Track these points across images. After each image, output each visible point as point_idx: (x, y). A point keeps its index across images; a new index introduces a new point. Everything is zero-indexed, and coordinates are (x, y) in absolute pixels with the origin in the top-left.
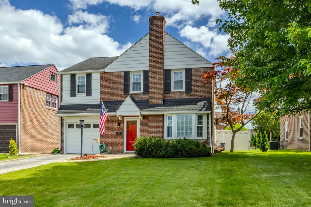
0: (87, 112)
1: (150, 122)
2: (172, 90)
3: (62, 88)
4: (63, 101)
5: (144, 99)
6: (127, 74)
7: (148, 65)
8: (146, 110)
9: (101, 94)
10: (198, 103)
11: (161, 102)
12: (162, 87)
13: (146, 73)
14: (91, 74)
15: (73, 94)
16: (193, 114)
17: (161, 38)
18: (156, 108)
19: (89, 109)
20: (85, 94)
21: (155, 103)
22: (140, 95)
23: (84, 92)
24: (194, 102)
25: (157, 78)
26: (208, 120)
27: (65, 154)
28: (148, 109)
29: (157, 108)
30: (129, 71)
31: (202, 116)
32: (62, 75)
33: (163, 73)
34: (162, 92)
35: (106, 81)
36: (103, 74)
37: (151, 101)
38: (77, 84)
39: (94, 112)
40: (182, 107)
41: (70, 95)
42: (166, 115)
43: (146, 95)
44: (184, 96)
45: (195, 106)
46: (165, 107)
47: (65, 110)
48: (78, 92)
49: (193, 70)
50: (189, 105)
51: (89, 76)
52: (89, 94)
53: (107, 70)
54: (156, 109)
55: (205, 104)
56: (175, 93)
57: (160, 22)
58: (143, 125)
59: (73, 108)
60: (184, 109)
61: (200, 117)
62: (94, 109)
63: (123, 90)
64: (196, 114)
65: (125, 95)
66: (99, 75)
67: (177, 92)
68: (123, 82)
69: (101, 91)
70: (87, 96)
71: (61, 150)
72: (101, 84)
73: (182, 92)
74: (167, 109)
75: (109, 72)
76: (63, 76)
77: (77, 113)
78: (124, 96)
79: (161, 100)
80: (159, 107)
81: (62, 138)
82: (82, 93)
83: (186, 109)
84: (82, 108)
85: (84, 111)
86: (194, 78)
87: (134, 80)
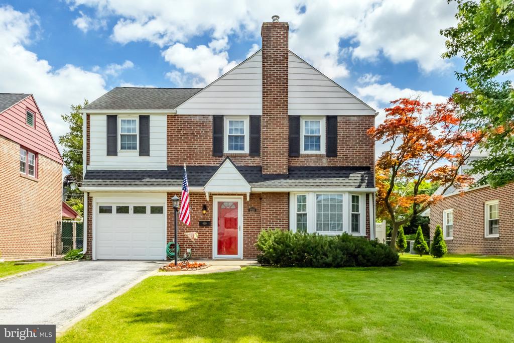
0: (146, 185)
1: (265, 204)
2: (303, 151)
3: (89, 140)
4: (91, 163)
5: (251, 165)
6: (218, 121)
7: (260, 106)
8: (259, 183)
9: (168, 153)
10: (351, 175)
11: (285, 171)
12: (286, 145)
13: (255, 121)
14: (149, 116)
15: (112, 151)
16: (344, 192)
17: (285, 61)
18: (277, 182)
19: (148, 179)
20: (136, 153)
21: (275, 173)
22: (243, 158)
23: (135, 148)
24: (344, 171)
25: (278, 130)
26: (368, 203)
27: (94, 261)
28: (262, 183)
29: (279, 181)
30: (223, 116)
31: (357, 197)
32: (88, 116)
33: (286, 122)
34: (286, 154)
35: (179, 131)
36: (172, 118)
37: (267, 169)
38: (119, 133)
39: (158, 185)
40: (323, 180)
41: (106, 152)
42: (294, 194)
43: (256, 158)
44: (325, 163)
45: (347, 180)
46: (293, 181)
47: (99, 179)
48: (122, 148)
49: (339, 119)
50: (334, 177)
51: (144, 120)
52: (145, 151)
53: (181, 110)
55: (362, 176)
56: (308, 156)
57: (282, 33)
59: (115, 177)
60: (328, 184)
61: (355, 199)
62: (157, 180)
63: (212, 148)
64: (350, 192)
65: (216, 156)
66: (165, 118)
67: (312, 155)
68: (211, 134)
69: (167, 148)
70: (140, 155)
71: (87, 252)
72: (167, 136)
73: (320, 155)
74: (297, 184)
75: (185, 115)
76: (91, 117)
77: (125, 185)
78: (214, 158)
79: (285, 168)
80: (282, 180)
81: (89, 230)
82: (130, 150)
83: (331, 184)
84: (133, 177)
85: (137, 182)
86: (341, 132)
87: (231, 130)
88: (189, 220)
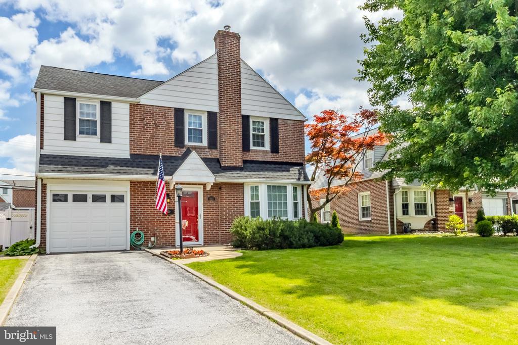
0: (112, 173)
1: (225, 192)
2: (252, 147)
3: (43, 121)
4: (45, 147)
5: (210, 157)
6: (179, 113)
7: (217, 104)
8: (220, 174)
9: (130, 141)
10: (291, 169)
11: (240, 164)
12: (241, 141)
13: (212, 116)
14: (111, 102)
15: (70, 135)
16: (288, 184)
18: (235, 173)
19: (112, 167)
20: (96, 139)
21: (232, 165)
22: (202, 150)
23: (95, 134)
24: (285, 166)
25: (233, 127)
26: (303, 194)
27: (48, 254)
28: (223, 174)
29: (237, 173)
30: (183, 109)
31: (296, 188)
32: (42, 96)
33: (240, 120)
34: (241, 149)
35: (142, 120)
36: (134, 107)
37: (225, 161)
38: (78, 117)
39: (125, 173)
40: (271, 173)
41: (62, 136)
42: (248, 185)
43: (213, 151)
44: (269, 158)
45: (288, 174)
46: (247, 173)
47: (57, 165)
48: (80, 133)
49: (280, 122)
50: (279, 171)
51: (106, 106)
52: (106, 138)
53: (146, 99)
54: (235, 175)
55: (299, 171)
56: (256, 151)
58: (209, 198)
59: (75, 163)
60: (276, 176)
63: (174, 139)
64: (292, 184)
65: (177, 147)
66: (128, 106)
67: (260, 151)
68: (172, 125)
69: (130, 136)
70: (101, 141)
71: (40, 245)
72: (130, 124)
73: (266, 151)
74: (251, 176)
75: (147, 105)
76: (46, 98)
77: (90, 172)
78: (176, 149)
79: (240, 161)
80: (239, 172)
81: (43, 221)
82: (90, 136)
83: (278, 177)
84: (95, 164)
85: (102, 169)
86: (281, 133)
87: (190, 123)
88: (166, 209)
